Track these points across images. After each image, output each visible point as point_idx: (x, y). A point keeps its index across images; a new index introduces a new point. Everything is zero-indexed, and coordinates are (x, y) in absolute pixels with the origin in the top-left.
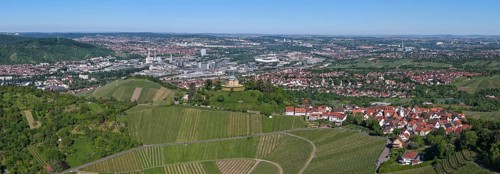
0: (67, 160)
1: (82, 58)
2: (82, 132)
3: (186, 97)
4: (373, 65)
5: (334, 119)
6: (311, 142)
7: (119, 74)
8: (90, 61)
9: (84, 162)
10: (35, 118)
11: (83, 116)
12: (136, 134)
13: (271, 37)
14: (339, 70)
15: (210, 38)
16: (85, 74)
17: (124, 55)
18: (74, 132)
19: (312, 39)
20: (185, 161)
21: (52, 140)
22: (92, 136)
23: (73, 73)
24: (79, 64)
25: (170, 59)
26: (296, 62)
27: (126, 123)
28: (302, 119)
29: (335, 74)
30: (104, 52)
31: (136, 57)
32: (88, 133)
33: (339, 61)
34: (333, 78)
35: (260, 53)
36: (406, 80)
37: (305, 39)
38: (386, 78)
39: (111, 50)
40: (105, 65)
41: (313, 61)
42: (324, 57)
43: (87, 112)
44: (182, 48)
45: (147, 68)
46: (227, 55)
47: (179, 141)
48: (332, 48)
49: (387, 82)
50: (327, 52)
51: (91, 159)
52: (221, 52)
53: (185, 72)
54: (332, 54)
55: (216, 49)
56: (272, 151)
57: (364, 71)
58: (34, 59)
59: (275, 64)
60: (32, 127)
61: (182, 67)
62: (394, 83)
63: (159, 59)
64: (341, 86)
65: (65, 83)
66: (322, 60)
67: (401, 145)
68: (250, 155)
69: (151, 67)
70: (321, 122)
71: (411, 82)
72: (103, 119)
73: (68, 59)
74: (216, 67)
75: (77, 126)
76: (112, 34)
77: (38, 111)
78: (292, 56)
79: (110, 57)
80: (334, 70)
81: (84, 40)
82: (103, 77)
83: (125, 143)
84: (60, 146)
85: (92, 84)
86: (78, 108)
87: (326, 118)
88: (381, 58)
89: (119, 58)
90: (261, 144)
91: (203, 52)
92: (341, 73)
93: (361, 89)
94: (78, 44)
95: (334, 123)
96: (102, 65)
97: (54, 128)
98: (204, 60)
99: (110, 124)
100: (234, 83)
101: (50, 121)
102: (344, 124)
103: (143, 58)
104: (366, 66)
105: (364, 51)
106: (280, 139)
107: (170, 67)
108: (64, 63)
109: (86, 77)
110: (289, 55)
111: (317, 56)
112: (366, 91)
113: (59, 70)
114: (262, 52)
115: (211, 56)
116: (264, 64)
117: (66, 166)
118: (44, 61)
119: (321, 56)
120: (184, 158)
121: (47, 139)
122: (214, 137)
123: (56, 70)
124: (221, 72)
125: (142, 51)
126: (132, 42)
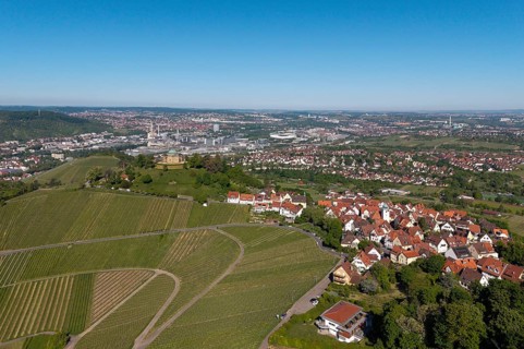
1: (68, 135)
8: (78, 138)
13: (295, 112)
14: (357, 147)
17: (125, 131)
23: (46, 153)
25: (177, 135)
26: (314, 138)
29: (351, 152)
31: (138, 132)
33: (364, 139)
35: (279, 128)
37: (332, 115)
39: (110, 125)
40: (96, 141)
41: (334, 137)
42: (349, 133)
44: (194, 124)
45: (145, 144)
46: (242, 131)
48: (361, 124)
50: (355, 128)
52: (236, 128)
53: (187, 148)
54: (360, 130)
59: (291, 140)
61: (187, 143)
63: (165, 134)
66: (344, 136)
69: (150, 144)
73: (49, 136)
74: (223, 143)
78: (312, 132)
79: (106, 133)
89: (117, 134)
91: (216, 128)
96: (92, 141)
103: (146, 134)
104: (394, 145)
108: (42, 140)
109: (60, 156)
110: (310, 131)
111: (342, 132)
113: (27, 150)
114: (281, 128)
115: (224, 132)
116: (279, 140)
119: (345, 132)
123: (24, 149)
124: (226, 149)
126: (139, 117)
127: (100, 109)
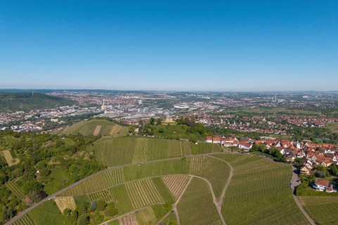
0: (45, 189)
1: (53, 107)
2: (58, 163)
3: (137, 130)
4: (255, 111)
5: (243, 147)
6: (228, 163)
7: (82, 118)
8: (59, 109)
9: (61, 188)
10: (14, 156)
11: (58, 149)
12: (102, 160)
14: (231, 113)
15: (144, 93)
16: (55, 118)
17: (85, 104)
18: (51, 163)
19: (210, 94)
20: (139, 178)
21: (30, 173)
22: (67, 165)
23: (46, 118)
24: (50, 111)
25: (119, 106)
26: (200, 108)
27: (94, 151)
28: (218, 146)
29: (229, 116)
30: (70, 103)
31: (94, 105)
32: (63, 163)
33: (230, 108)
34: (229, 119)
36: (284, 122)
38: (267, 120)
39: (75, 101)
40: (71, 111)
41: (212, 108)
42: (219, 105)
43: (62, 146)
44: (126, 100)
45: (103, 112)
47: (134, 162)
48: (223, 100)
49: (270, 123)
50: (220, 102)
51: (66, 185)
52: (152, 102)
53: (129, 115)
54: (224, 103)
55: (149, 100)
56: (201, 169)
57: (250, 115)
58: (10, 108)
59: (187, 109)
60: (10, 165)
61: (127, 111)
62: (274, 124)
63: (111, 106)
64: (235, 124)
65: (39, 125)
66: (217, 107)
67: (308, 173)
68: (185, 172)
69: (106, 112)
70: (232, 148)
71: (289, 124)
72: (75, 150)
73: (42, 108)
74: (149, 111)
75: (53, 158)
76: (75, 91)
77: (17, 149)
78: (197, 104)
79: (75, 106)
80: (228, 114)
81: (54, 94)
82: (70, 120)
83: (93, 167)
84: (38, 177)
85: (61, 125)
86: (54, 143)
87: (236, 145)
88: (261, 107)
89: (81, 107)
90: (192, 163)
91: (140, 102)
92: (233, 116)
93: (250, 127)
94: (50, 97)
95: (243, 149)
96: (69, 111)
97: (32, 163)
98: (141, 107)
99: (81, 153)
100: (169, 120)
101: (28, 157)
102: (250, 151)
103: (99, 106)
104: (251, 112)
105: (246, 102)
106: (205, 160)
107: (119, 111)
108: (38, 111)
109: (56, 120)
110: (195, 104)
111: (214, 104)
112: (254, 128)
113: (33, 117)
114: (178, 102)
115: (145, 104)
116: (180, 109)
117: (44, 195)
118: (20, 110)
119: (216, 105)
120: (139, 176)
121: (25, 173)
122: (158, 158)
123: (31, 116)
124: (153, 115)
125: (98, 101)
126: (91, 96)
127: (63, 90)
